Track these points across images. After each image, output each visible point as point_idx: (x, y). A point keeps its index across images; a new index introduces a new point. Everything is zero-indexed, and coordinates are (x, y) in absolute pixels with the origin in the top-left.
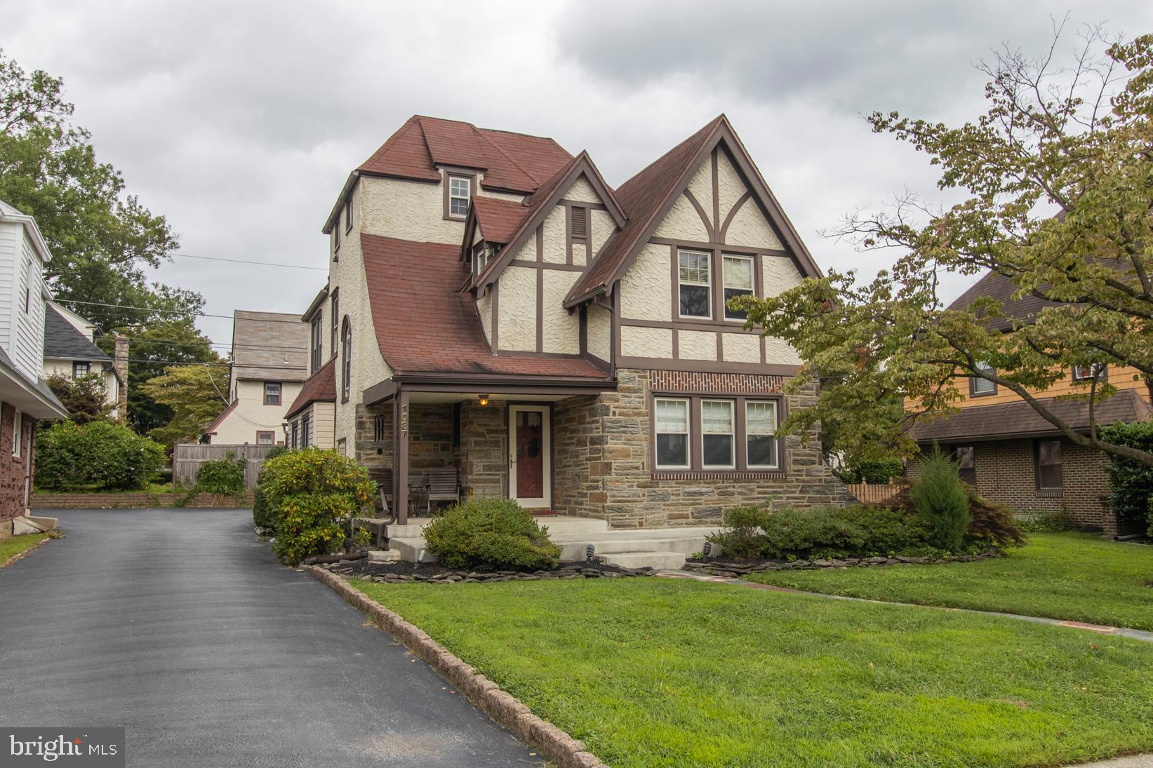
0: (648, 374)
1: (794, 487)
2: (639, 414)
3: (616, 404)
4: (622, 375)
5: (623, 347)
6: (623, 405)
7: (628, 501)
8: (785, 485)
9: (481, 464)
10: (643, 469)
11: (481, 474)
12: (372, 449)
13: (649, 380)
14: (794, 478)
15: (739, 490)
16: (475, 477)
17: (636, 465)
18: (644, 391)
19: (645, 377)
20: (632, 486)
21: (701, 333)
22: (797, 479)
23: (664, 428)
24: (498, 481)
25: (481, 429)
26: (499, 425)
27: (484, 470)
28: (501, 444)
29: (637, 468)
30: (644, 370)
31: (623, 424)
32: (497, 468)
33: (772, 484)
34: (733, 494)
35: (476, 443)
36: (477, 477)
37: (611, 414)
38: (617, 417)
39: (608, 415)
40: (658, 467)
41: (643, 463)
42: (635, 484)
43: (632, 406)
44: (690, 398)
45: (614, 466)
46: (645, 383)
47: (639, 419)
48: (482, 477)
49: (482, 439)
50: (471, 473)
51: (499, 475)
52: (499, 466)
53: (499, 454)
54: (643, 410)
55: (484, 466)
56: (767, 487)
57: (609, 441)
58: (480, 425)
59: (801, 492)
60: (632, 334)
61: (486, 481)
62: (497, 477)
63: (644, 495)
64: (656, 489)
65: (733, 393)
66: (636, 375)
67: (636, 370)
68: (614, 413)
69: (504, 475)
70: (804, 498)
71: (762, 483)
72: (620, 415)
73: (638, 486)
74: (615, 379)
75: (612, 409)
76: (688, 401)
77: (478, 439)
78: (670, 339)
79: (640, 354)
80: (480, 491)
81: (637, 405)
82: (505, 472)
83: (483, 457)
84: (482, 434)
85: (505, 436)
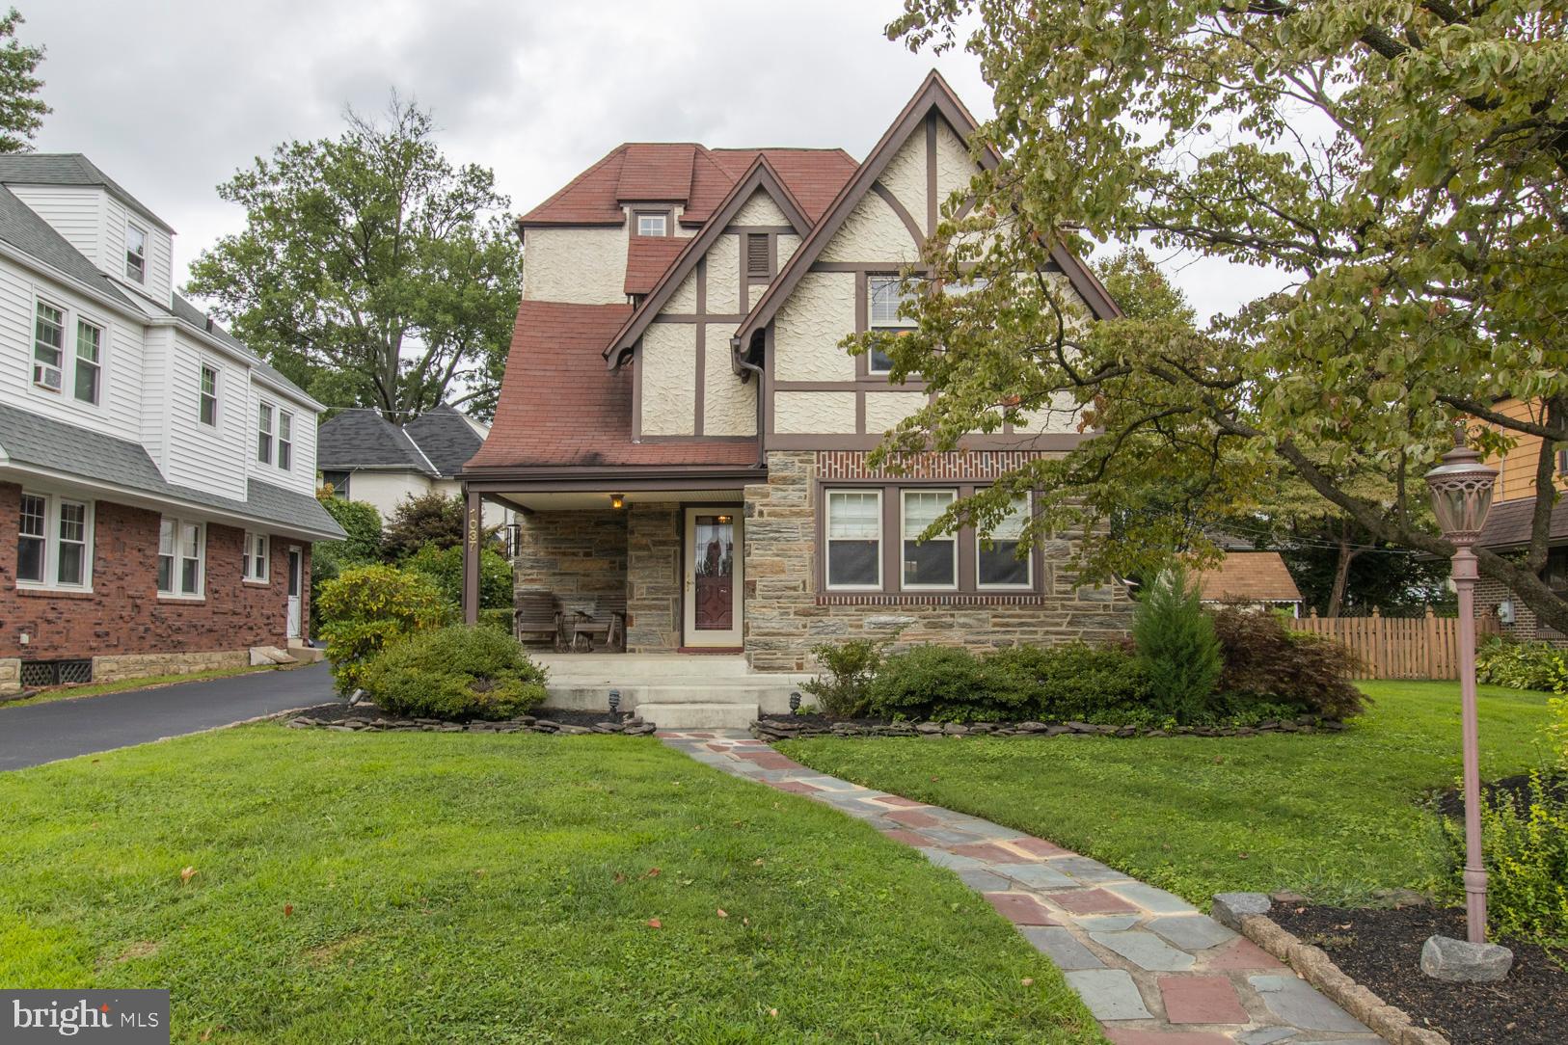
0: (815, 457)
1: (1059, 616)
2: (798, 514)
3: (765, 501)
4: (774, 460)
5: (777, 420)
6: (775, 502)
7: (779, 634)
8: (1041, 613)
9: (644, 586)
10: (804, 589)
11: (644, 599)
12: (532, 567)
13: (815, 466)
14: (1058, 604)
15: (962, 620)
16: (635, 603)
17: (793, 584)
18: (808, 481)
19: (810, 462)
20: (788, 614)
21: (904, 394)
22: (1063, 606)
23: (842, 532)
24: (667, 608)
25: (644, 541)
26: (668, 535)
27: (648, 593)
28: (672, 559)
29: (795, 589)
30: (808, 451)
31: (774, 528)
32: (667, 591)
33: (1018, 612)
34: (951, 626)
35: (638, 558)
36: (639, 603)
37: (756, 514)
38: (766, 518)
39: (751, 516)
40: (830, 587)
41: (804, 582)
42: (792, 611)
43: (789, 502)
44: (883, 488)
45: (759, 586)
46: (809, 469)
47: (798, 521)
48: (646, 602)
49: (645, 553)
50: (632, 597)
51: (667, 600)
52: (669, 588)
53: (669, 572)
54: (806, 507)
55: (648, 588)
56: (1009, 616)
57: (753, 551)
58: (643, 535)
59: (1070, 623)
60: (792, 402)
61: (650, 607)
63: (805, 626)
64: (824, 619)
65: (953, 479)
66: (796, 459)
67: (796, 452)
68: (761, 514)
69: (675, 600)
70: (1075, 633)
71: (1000, 610)
72: (769, 515)
73: (796, 613)
74: (764, 466)
75: (758, 508)
76: (880, 493)
77: (640, 554)
78: (853, 405)
79: (804, 430)
80: (642, 620)
81: (796, 501)
82: (678, 596)
83: (648, 577)
84: (646, 548)
85: (678, 549)
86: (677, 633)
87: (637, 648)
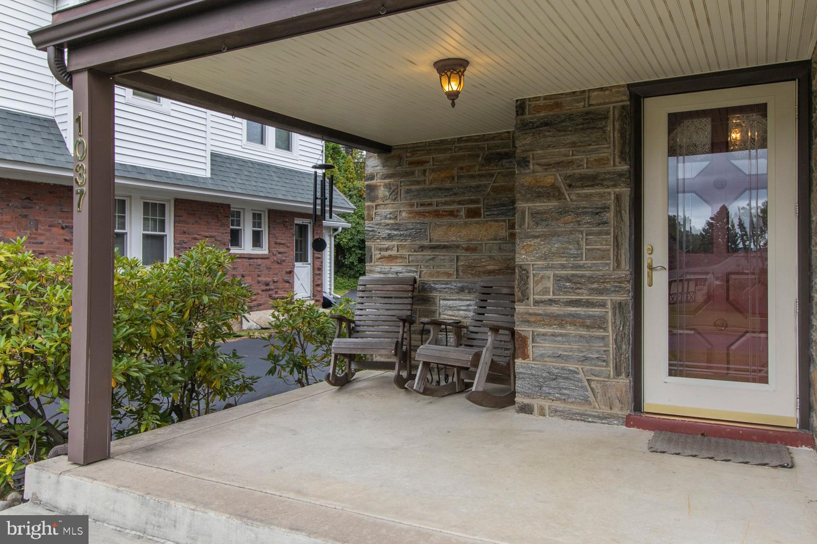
9: (550, 273)
11: (551, 302)
16: (532, 309)
24: (599, 323)
25: (548, 178)
26: (600, 162)
27: (559, 289)
28: (610, 215)
32: (600, 284)
35: (539, 217)
36: (540, 310)
48: (554, 309)
49: (552, 204)
50: (525, 297)
51: (603, 305)
52: (603, 280)
53: (606, 244)
55: (558, 279)
58: (547, 166)
61: (561, 320)
62: (596, 311)
69: (619, 307)
77: (540, 205)
82: (626, 297)
83: (560, 254)
84: (554, 192)
85: (625, 191)
86: (625, 382)
87: (536, 403)
